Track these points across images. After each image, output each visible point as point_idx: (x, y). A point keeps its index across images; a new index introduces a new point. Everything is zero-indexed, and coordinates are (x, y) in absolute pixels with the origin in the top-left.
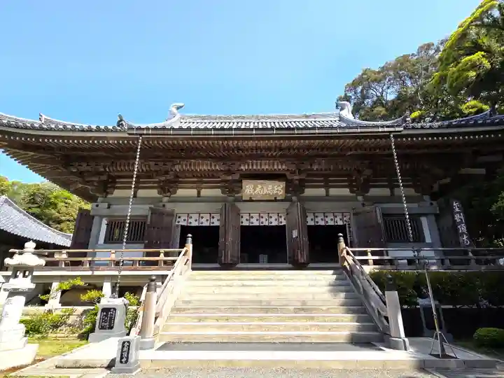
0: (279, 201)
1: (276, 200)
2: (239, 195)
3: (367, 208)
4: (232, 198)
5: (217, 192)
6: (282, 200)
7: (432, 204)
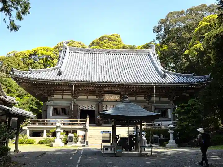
0: (118, 102)
1: (116, 101)
2: (103, 99)
3: (149, 106)
4: (100, 100)
5: (94, 97)
6: (119, 101)
7: (172, 105)
